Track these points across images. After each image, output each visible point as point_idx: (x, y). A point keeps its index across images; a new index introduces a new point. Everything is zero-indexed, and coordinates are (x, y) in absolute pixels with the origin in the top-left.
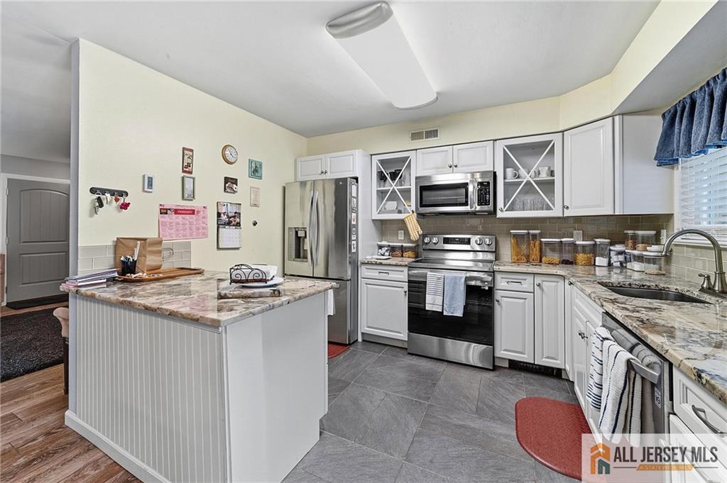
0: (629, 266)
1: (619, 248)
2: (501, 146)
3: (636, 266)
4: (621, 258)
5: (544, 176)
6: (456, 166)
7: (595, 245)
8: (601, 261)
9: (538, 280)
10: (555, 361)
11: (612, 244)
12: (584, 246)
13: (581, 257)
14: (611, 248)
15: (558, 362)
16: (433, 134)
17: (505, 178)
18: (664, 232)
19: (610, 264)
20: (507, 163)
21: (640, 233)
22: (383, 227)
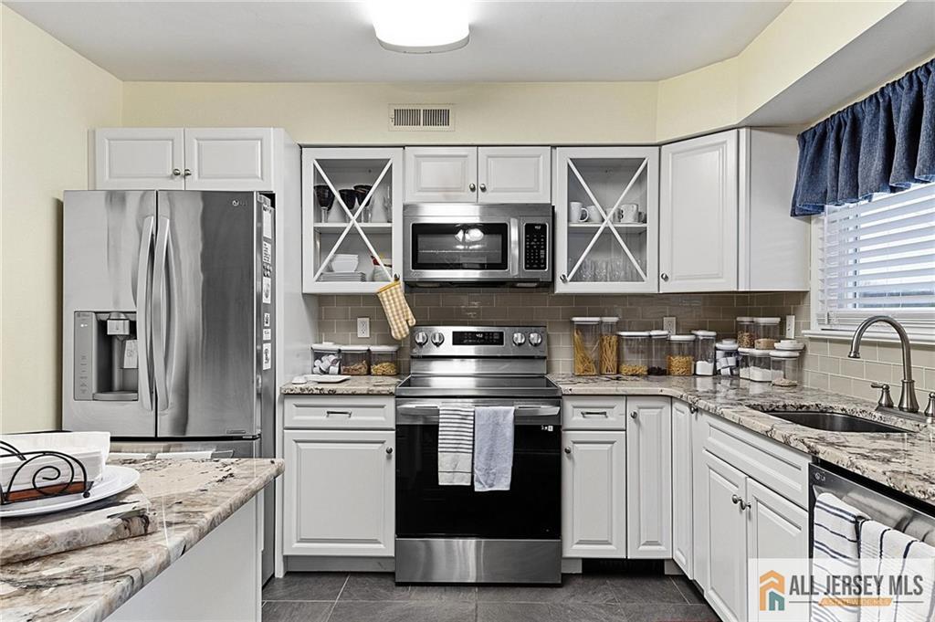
0: (743, 372)
1: (727, 345)
2: (563, 157)
3: (756, 373)
4: (732, 361)
5: (629, 221)
6: (483, 190)
7: (696, 341)
8: (703, 367)
9: (633, 406)
10: (657, 548)
11: (718, 339)
12: (680, 344)
13: (677, 362)
14: (718, 345)
15: (662, 548)
16: (438, 117)
17: (569, 221)
18: (791, 320)
19: (716, 373)
20: (575, 193)
21: (762, 320)
22: (322, 308)
